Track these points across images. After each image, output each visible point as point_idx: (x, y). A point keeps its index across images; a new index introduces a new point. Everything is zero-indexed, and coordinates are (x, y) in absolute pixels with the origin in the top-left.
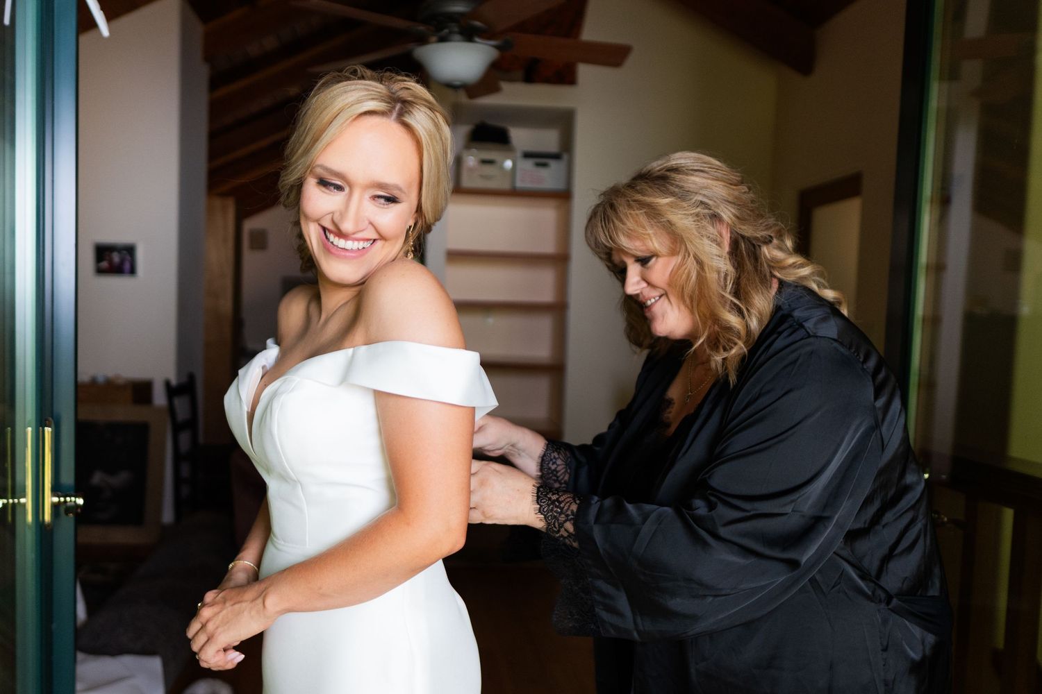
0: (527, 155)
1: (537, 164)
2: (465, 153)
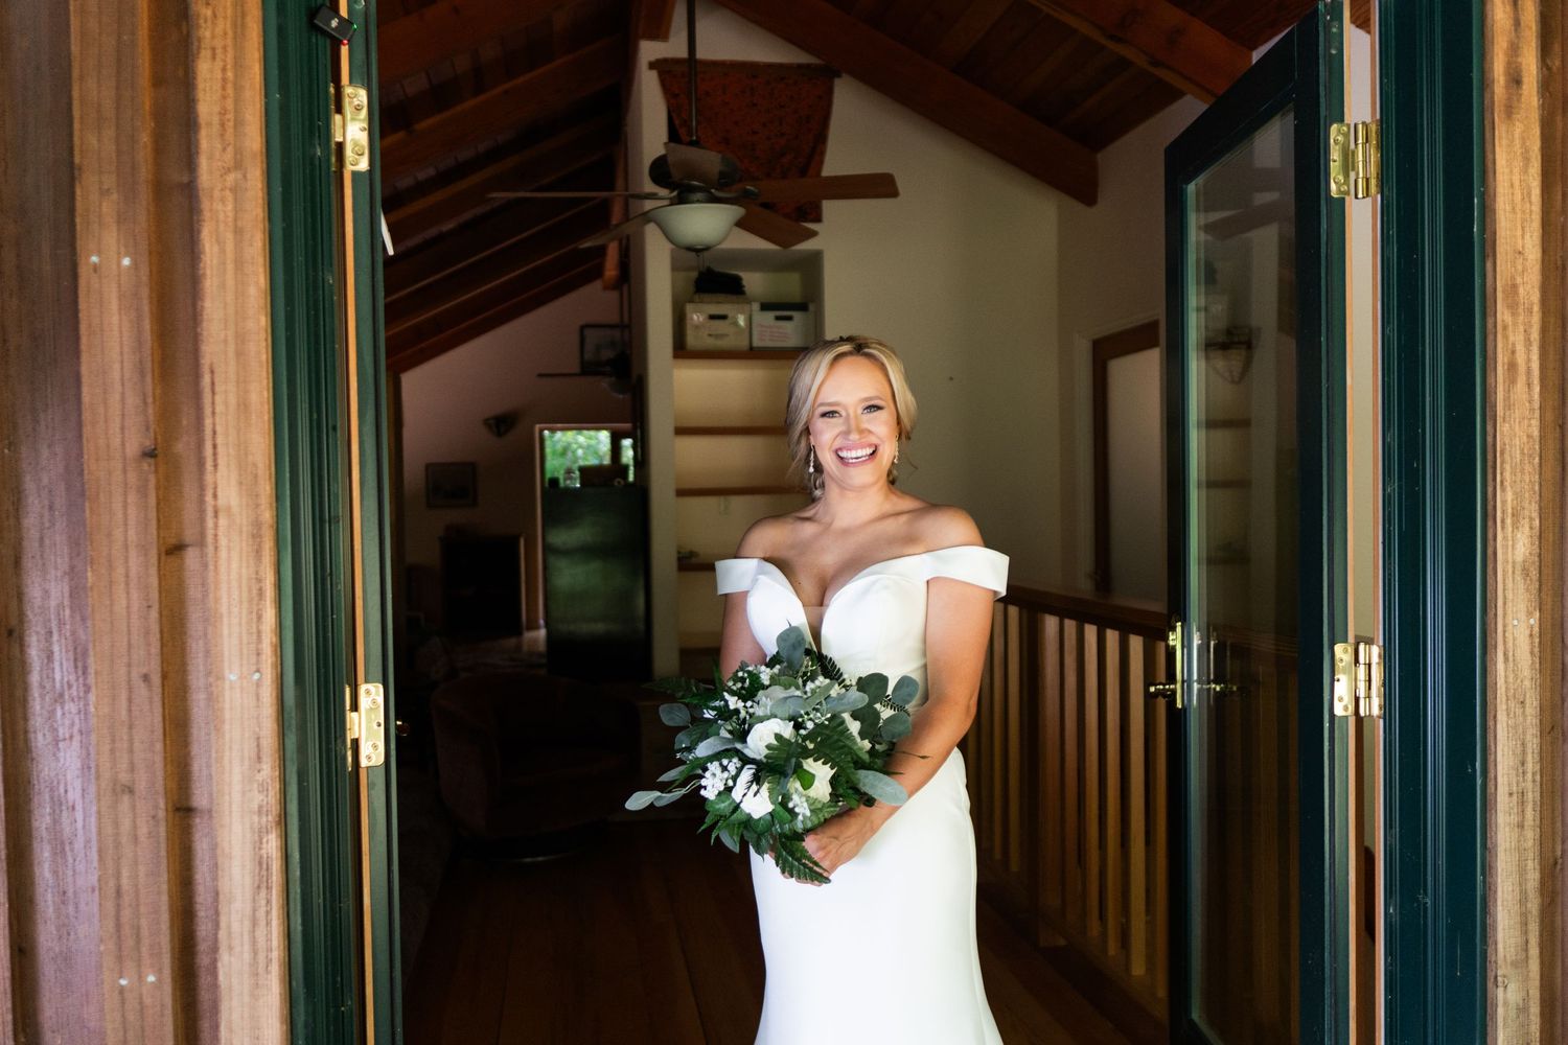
0: (766, 307)
1: (778, 318)
2: (689, 307)
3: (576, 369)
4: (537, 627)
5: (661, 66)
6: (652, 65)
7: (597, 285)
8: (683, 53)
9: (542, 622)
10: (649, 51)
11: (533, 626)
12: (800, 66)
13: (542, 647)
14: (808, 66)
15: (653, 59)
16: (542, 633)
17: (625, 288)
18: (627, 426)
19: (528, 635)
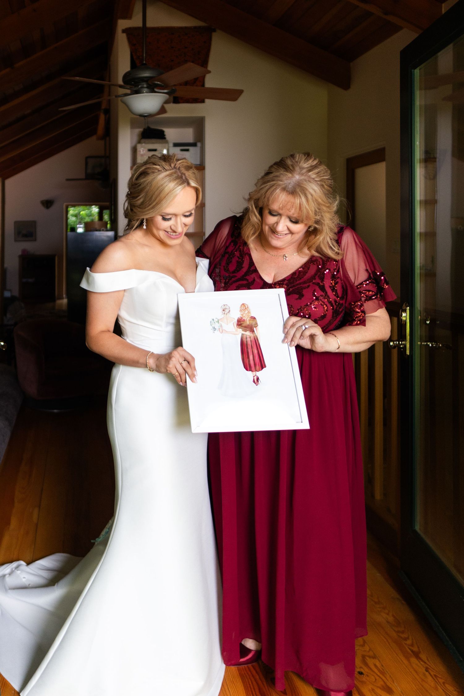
0: (176, 145)
1: (182, 150)
2: (139, 146)
3: (83, 176)
4: (62, 298)
5: (128, 31)
6: (124, 31)
7: (94, 138)
8: (140, 25)
9: (64, 296)
10: (123, 24)
11: (61, 298)
12: (195, 28)
13: (65, 307)
14: (199, 27)
15: (124, 28)
16: (65, 301)
17: (108, 139)
18: (107, 204)
19: (59, 302)
